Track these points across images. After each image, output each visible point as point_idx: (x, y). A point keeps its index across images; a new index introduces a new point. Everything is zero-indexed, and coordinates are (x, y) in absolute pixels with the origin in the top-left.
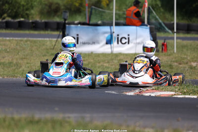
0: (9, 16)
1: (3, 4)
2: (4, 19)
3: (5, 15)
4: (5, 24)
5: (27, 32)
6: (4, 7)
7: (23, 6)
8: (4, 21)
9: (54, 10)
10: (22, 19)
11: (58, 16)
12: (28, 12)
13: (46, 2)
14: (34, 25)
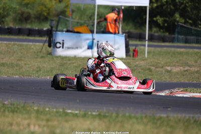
9: (25, 18)
14: (9, 30)
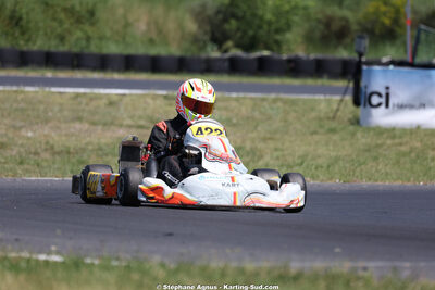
0: (238, 46)
1: (226, 20)
2: (226, 51)
3: (229, 43)
4: (227, 64)
5: (276, 81)
6: (227, 26)
7: (270, 23)
8: (227, 55)
9: (336, 33)
10: (266, 53)
11: (345, 48)
12: (278, 37)
13: (320, 16)
14: (292, 65)
